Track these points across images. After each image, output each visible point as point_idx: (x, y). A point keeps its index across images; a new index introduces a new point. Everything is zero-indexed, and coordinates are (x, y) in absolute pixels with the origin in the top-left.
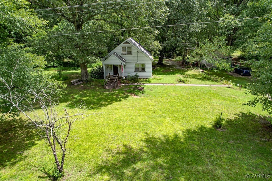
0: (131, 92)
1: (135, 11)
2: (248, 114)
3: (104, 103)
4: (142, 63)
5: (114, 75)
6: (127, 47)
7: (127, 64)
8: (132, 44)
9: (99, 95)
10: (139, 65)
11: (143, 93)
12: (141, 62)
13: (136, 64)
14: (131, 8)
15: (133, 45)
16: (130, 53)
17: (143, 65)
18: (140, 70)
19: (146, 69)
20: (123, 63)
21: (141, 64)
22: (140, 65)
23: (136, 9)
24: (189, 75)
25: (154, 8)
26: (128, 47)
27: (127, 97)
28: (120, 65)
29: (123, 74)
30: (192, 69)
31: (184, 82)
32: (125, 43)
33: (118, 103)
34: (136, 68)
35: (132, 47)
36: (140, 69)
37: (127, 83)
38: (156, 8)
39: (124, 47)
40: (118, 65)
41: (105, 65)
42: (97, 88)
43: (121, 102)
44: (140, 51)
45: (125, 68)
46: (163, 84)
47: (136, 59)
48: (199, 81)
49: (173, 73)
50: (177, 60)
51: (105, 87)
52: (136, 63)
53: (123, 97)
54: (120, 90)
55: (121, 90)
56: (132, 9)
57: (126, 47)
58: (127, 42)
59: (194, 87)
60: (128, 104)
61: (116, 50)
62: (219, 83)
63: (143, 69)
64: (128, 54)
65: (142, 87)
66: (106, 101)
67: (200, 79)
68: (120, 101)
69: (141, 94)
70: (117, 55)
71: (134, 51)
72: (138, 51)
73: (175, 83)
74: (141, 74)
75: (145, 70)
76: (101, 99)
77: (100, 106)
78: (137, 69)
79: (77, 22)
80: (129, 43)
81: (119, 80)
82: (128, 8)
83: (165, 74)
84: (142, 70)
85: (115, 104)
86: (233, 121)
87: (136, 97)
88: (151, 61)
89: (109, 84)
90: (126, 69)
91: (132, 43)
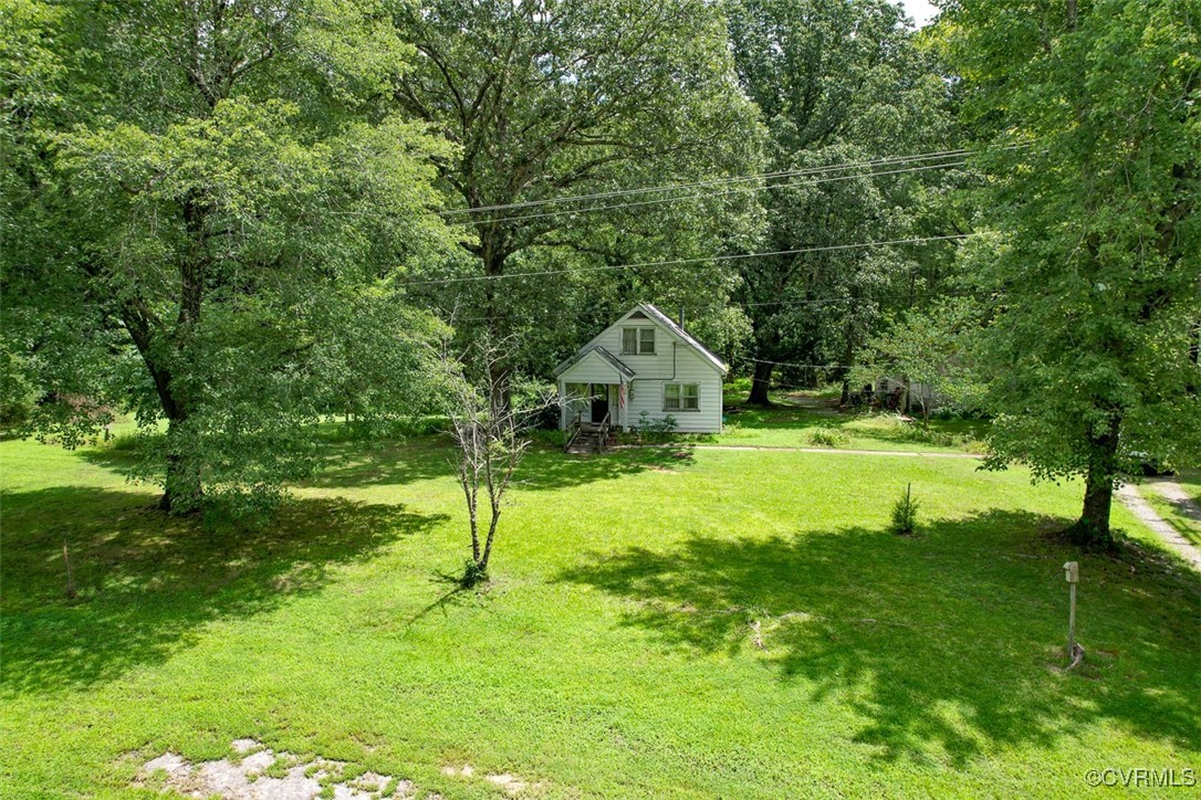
0: (650, 462)
1: (667, 217)
2: (1014, 511)
3: (567, 479)
4: (688, 382)
5: (594, 420)
6: (638, 331)
7: (638, 386)
8: (655, 320)
9: (549, 465)
10: (678, 389)
11: (688, 465)
12: (684, 379)
13: (667, 387)
14: (656, 210)
15: (660, 324)
16: (649, 348)
17: (693, 390)
18: (682, 407)
19: (701, 404)
20: (627, 379)
21: (685, 386)
22: (681, 388)
23: (670, 212)
24: (857, 431)
25: (721, 208)
26: (642, 331)
27: (638, 470)
28: (616, 386)
29: (626, 416)
30: (873, 417)
31: (829, 443)
32: (632, 317)
33: (612, 481)
34: (667, 400)
35: (657, 331)
36: (682, 402)
37: (638, 444)
38: (727, 208)
39: (630, 330)
40: (607, 385)
41: (567, 385)
42: (542, 452)
43: (619, 480)
44: (683, 342)
45: (631, 398)
46: (756, 447)
47: (668, 367)
48: (887, 445)
49: (801, 424)
50: (825, 395)
51: (568, 449)
52: (667, 382)
53: (624, 471)
54: (612, 457)
55: (620, 456)
56: (659, 213)
57: (635, 330)
58: (639, 315)
59: (862, 456)
60: (641, 483)
61: (604, 340)
62: (956, 450)
63: (692, 404)
64: (642, 351)
65: (684, 451)
66: (573, 476)
67: (893, 440)
68: (616, 477)
69: (683, 467)
70: (606, 354)
71: (662, 343)
72: (674, 344)
73: (798, 445)
74: (685, 420)
75: (700, 408)
76: (558, 473)
77: (558, 486)
78: (671, 404)
79: (493, 252)
80: (645, 317)
81: (610, 436)
82: (647, 210)
83: (769, 428)
84: (689, 407)
85: (600, 484)
86: (958, 524)
87: (665, 472)
88: (718, 377)
89: (577, 443)
90: (634, 403)
91: (657, 317)
